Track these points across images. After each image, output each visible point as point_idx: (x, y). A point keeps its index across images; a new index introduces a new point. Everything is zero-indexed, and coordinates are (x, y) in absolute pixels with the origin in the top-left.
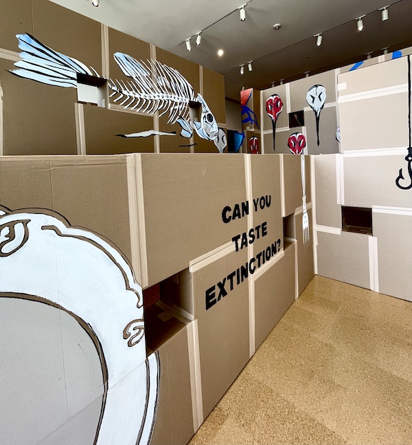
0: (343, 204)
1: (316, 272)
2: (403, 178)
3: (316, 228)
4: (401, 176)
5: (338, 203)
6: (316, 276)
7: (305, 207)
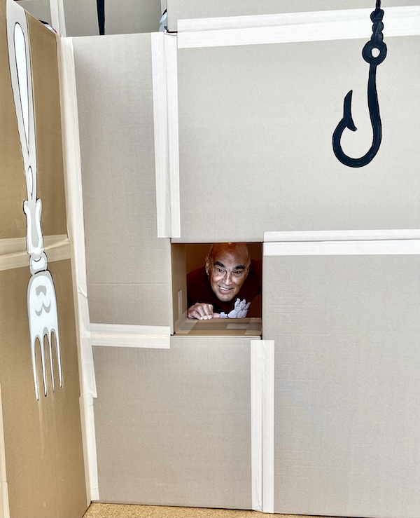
0: (177, 236)
1: (94, 493)
2: (353, 128)
3: (88, 334)
4: (347, 122)
5: (162, 233)
6: (94, 510)
7: (36, 246)
